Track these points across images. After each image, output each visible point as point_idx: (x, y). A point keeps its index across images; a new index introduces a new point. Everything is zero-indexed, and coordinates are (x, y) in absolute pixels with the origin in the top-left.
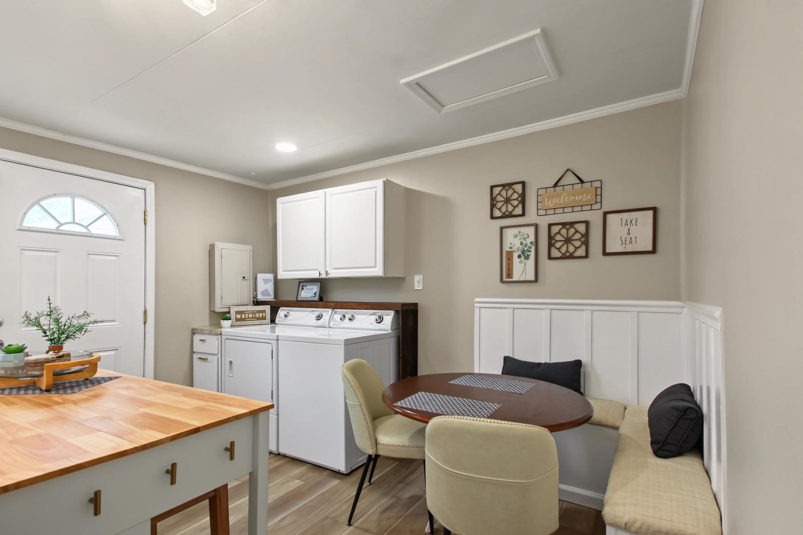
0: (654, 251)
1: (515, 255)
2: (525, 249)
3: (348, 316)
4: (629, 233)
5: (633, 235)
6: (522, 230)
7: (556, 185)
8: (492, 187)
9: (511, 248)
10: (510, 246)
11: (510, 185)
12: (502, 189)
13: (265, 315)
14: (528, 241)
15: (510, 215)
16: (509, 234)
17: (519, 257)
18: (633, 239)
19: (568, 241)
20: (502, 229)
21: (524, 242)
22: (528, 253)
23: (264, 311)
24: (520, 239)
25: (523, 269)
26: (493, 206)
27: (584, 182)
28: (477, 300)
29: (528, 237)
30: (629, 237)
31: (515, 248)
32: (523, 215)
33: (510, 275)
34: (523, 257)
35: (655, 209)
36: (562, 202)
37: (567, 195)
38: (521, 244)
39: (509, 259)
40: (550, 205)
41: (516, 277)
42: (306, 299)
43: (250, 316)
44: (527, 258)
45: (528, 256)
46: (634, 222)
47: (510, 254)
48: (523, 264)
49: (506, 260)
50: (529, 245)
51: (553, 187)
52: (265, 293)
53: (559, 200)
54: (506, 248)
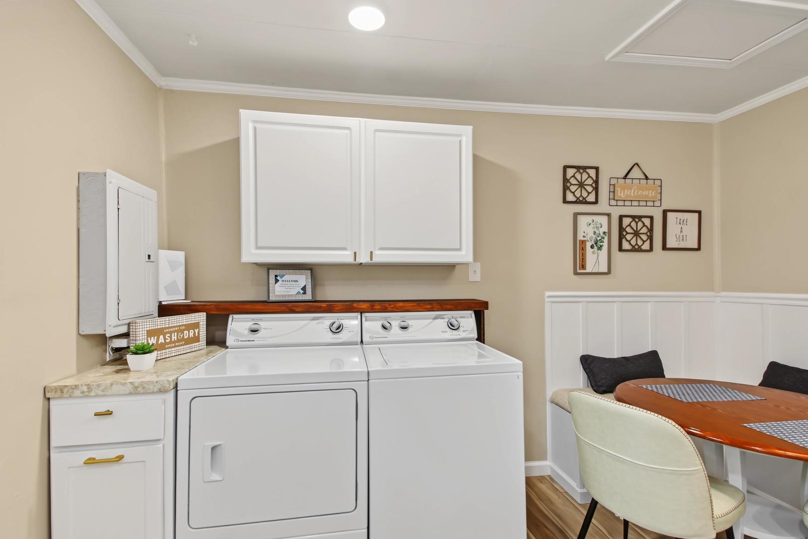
0: (699, 249)
1: (588, 245)
2: (598, 239)
3: (395, 324)
4: (681, 232)
5: (684, 233)
6: (596, 218)
7: (625, 177)
8: (565, 168)
9: (584, 237)
10: (584, 234)
11: (585, 168)
12: (577, 172)
13: (199, 332)
14: (601, 231)
15: (585, 202)
16: (583, 221)
17: (592, 247)
18: (684, 237)
19: (636, 234)
20: (576, 215)
21: (597, 232)
22: (601, 244)
23: (196, 325)
24: (594, 228)
25: (595, 260)
26: (565, 188)
27: (648, 179)
28: (548, 294)
29: (601, 227)
30: (681, 235)
31: (588, 238)
32: (596, 202)
33: (583, 267)
34: (595, 247)
35: (699, 212)
36: (632, 195)
37: (637, 189)
38: (595, 233)
39: (583, 249)
40: (622, 196)
41: (589, 269)
42: (287, 299)
43: (174, 338)
44: (600, 248)
45: (601, 246)
46: (685, 222)
47: (583, 242)
48: (596, 255)
49: (580, 249)
50: (602, 234)
51: (624, 178)
52: (170, 288)
53: (630, 193)
54: (580, 237)
